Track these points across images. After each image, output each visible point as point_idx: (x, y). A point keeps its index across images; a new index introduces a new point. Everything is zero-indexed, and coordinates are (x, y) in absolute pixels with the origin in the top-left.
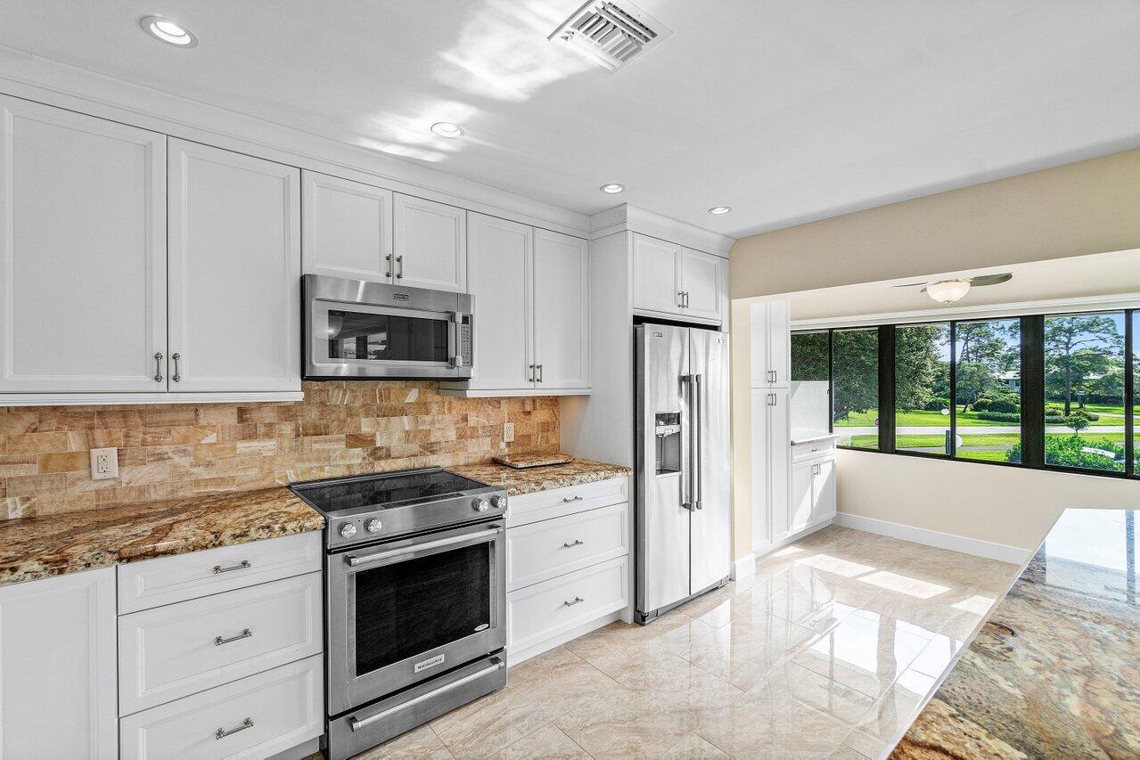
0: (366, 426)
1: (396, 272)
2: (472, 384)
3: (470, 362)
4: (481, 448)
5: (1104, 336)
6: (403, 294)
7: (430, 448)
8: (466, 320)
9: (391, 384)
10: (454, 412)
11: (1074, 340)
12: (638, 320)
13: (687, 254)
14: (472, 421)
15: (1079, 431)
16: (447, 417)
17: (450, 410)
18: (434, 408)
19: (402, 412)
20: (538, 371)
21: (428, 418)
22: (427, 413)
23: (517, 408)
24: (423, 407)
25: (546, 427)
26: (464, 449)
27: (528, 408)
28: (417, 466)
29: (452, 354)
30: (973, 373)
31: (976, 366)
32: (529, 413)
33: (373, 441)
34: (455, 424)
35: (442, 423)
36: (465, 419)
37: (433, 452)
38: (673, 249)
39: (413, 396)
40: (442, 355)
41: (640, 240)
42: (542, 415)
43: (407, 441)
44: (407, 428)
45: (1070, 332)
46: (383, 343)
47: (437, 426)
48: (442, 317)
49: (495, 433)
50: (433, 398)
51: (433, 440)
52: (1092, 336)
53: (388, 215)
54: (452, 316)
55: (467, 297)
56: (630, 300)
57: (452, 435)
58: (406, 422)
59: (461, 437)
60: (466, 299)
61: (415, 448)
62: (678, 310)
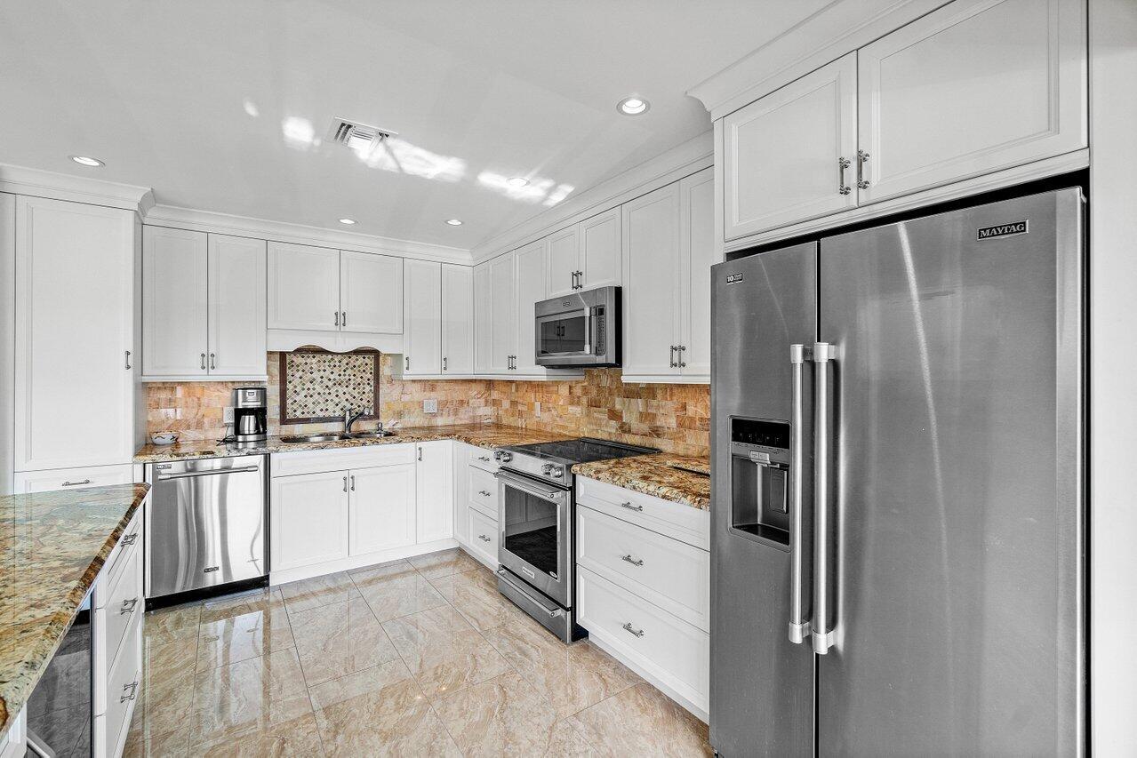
0: (618, 405)
2: (624, 370)
4: (698, 441)
7: (656, 431)
8: (602, 311)
10: (675, 398)
14: (691, 411)
16: (670, 403)
17: (671, 395)
19: (638, 395)
20: (676, 360)
21: (654, 403)
22: (654, 397)
26: (683, 438)
28: (647, 445)
33: (621, 417)
34: (676, 411)
35: (666, 409)
36: (684, 407)
37: (658, 436)
43: (641, 421)
44: (641, 410)
47: (661, 411)
51: (659, 424)
57: (673, 422)
58: (640, 404)
59: (680, 425)
61: (646, 428)
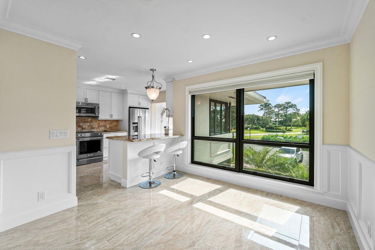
0: (81, 124)
1: (87, 101)
2: (99, 117)
3: (99, 114)
4: (103, 129)
5: (294, 109)
6: (88, 104)
7: (93, 128)
8: (98, 108)
9: (86, 117)
11: (288, 110)
12: (130, 107)
13: (141, 96)
14: (101, 124)
15: (284, 134)
16: (96, 123)
17: (96, 122)
18: (94, 122)
19: (88, 122)
20: (112, 115)
21: (92, 123)
23: (110, 122)
24: (91, 121)
25: (115, 126)
26: (99, 129)
27: (112, 122)
29: (95, 113)
30: (265, 119)
31: (266, 117)
32: (112, 123)
33: (82, 127)
35: (95, 124)
36: (99, 124)
37: (93, 129)
38: (138, 96)
39: (90, 120)
40: (94, 113)
41: (130, 95)
42: (115, 124)
43: (89, 127)
45: (287, 108)
46: (85, 111)
48: (94, 107)
49: (105, 126)
50: (93, 120)
51: (93, 127)
52: (292, 109)
53: (85, 93)
54: (96, 107)
55: (98, 104)
56: (128, 104)
57: (97, 126)
58: (88, 124)
59: (98, 127)
60: (98, 105)
61: (90, 128)
62: (139, 106)
